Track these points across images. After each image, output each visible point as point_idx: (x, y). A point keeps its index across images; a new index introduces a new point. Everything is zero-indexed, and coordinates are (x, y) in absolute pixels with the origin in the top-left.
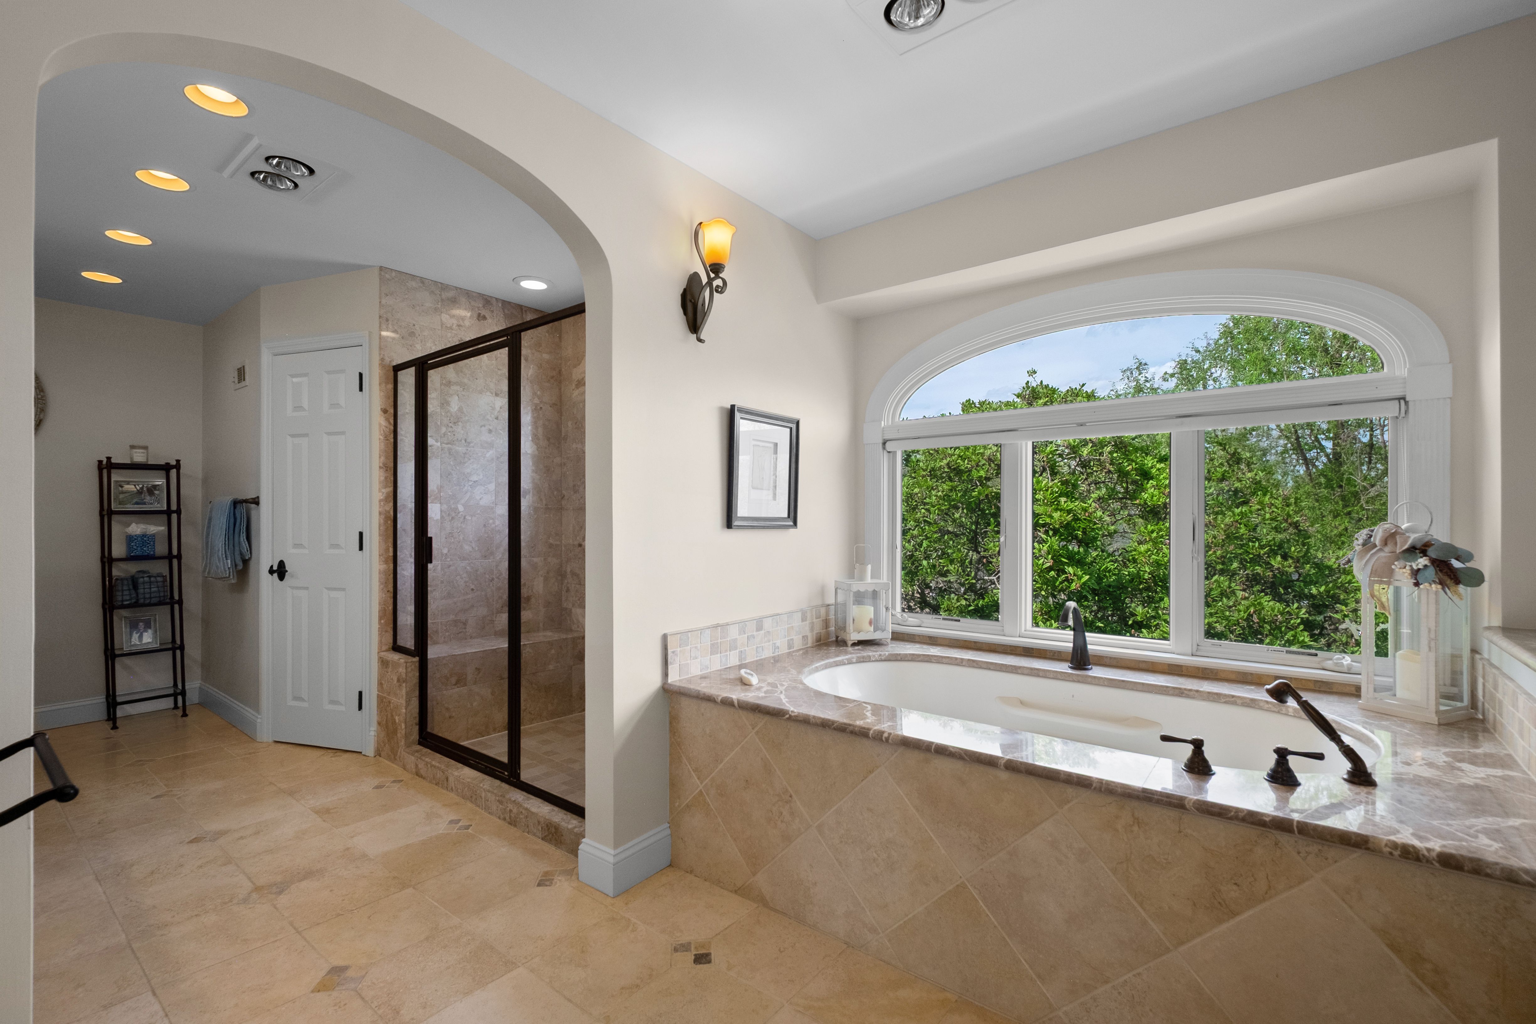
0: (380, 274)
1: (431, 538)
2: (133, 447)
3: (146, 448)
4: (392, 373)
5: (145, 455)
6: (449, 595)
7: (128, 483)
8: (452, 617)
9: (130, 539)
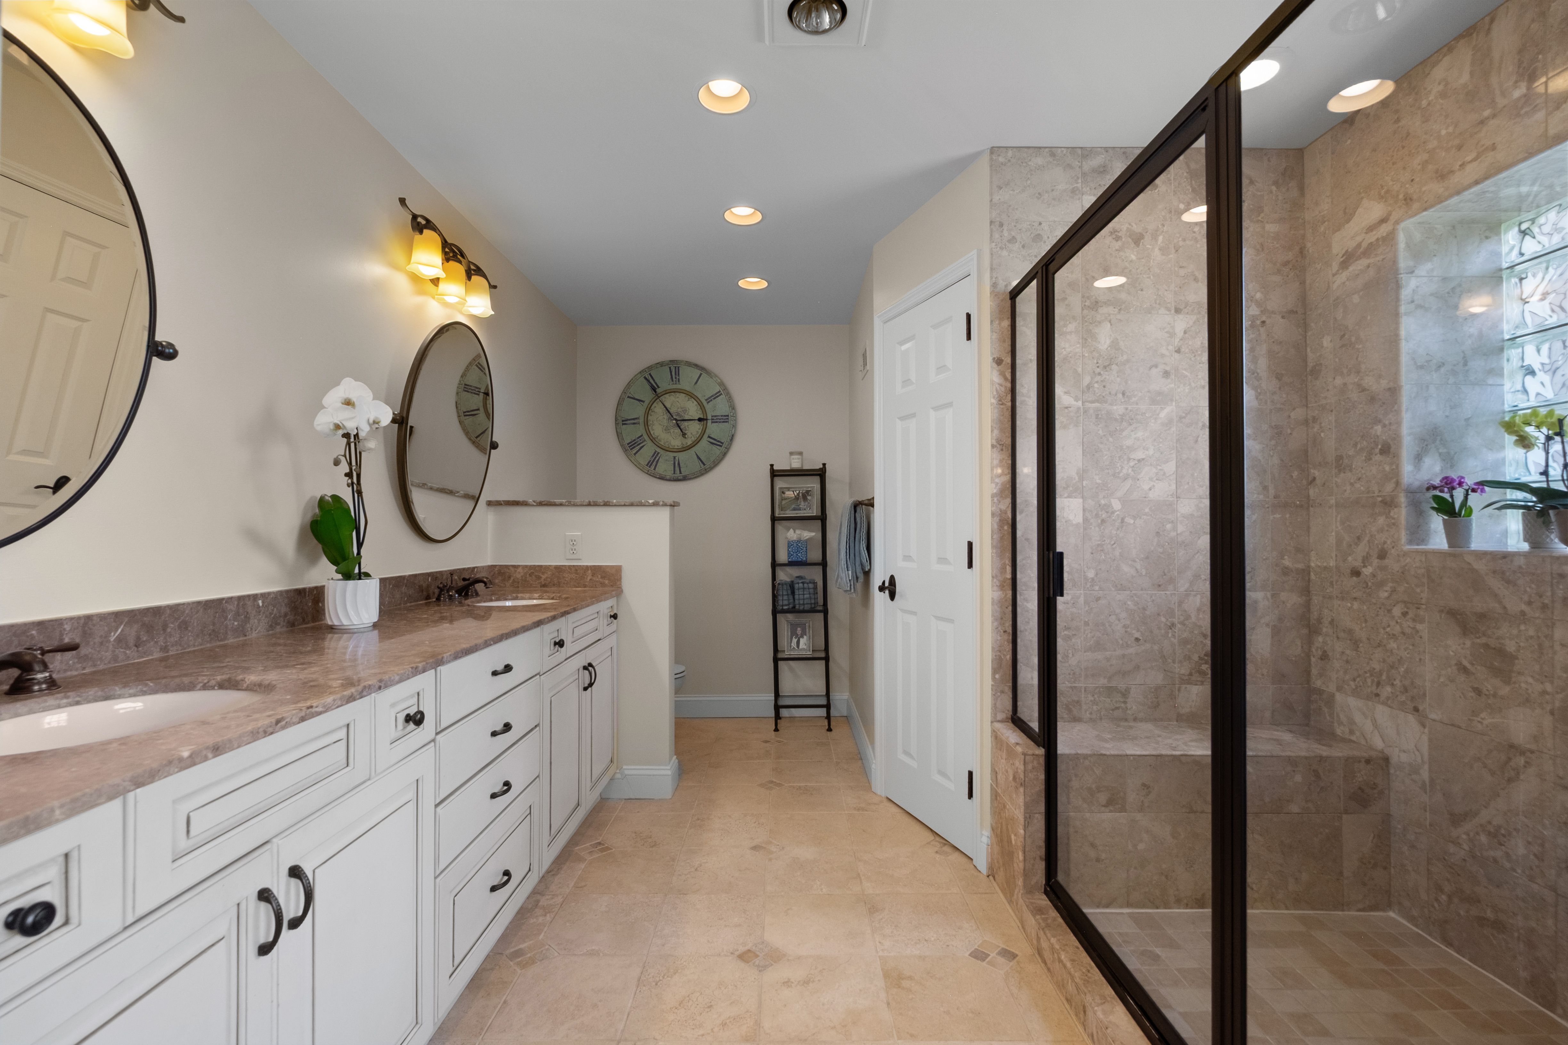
0: (991, 159)
1: (1061, 554)
2: (791, 454)
3: (801, 453)
4: (1009, 302)
5: (800, 460)
6: (1098, 646)
7: (788, 489)
8: (1103, 681)
9: (790, 544)
